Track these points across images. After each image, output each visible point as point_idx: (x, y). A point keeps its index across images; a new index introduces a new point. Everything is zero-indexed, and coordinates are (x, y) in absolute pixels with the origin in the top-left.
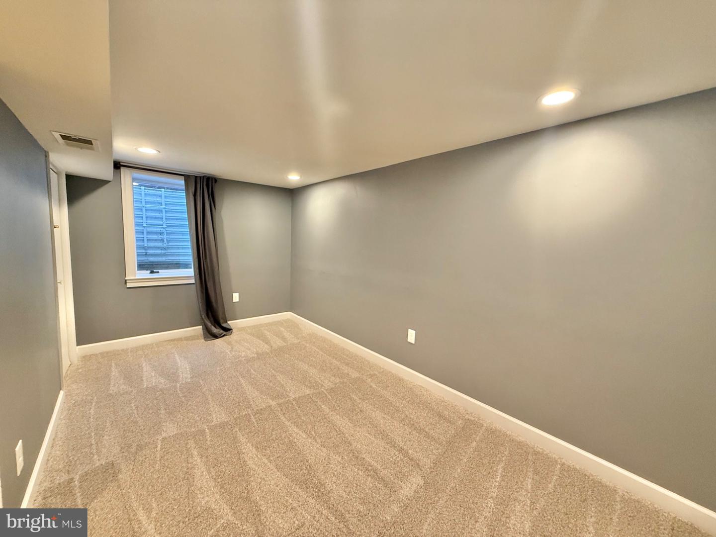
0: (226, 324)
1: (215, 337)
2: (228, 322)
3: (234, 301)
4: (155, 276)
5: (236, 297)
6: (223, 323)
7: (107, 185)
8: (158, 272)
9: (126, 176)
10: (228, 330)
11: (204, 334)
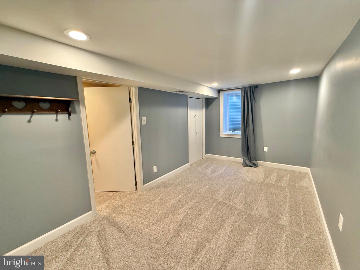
0: (256, 161)
1: (247, 166)
2: (257, 161)
3: (265, 151)
4: (233, 133)
5: (266, 149)
6: (253, 161)
7: (217, 99)
8: (235, 132)
9: (222, 95)
10: (256, 165)
11: (243, 163)
